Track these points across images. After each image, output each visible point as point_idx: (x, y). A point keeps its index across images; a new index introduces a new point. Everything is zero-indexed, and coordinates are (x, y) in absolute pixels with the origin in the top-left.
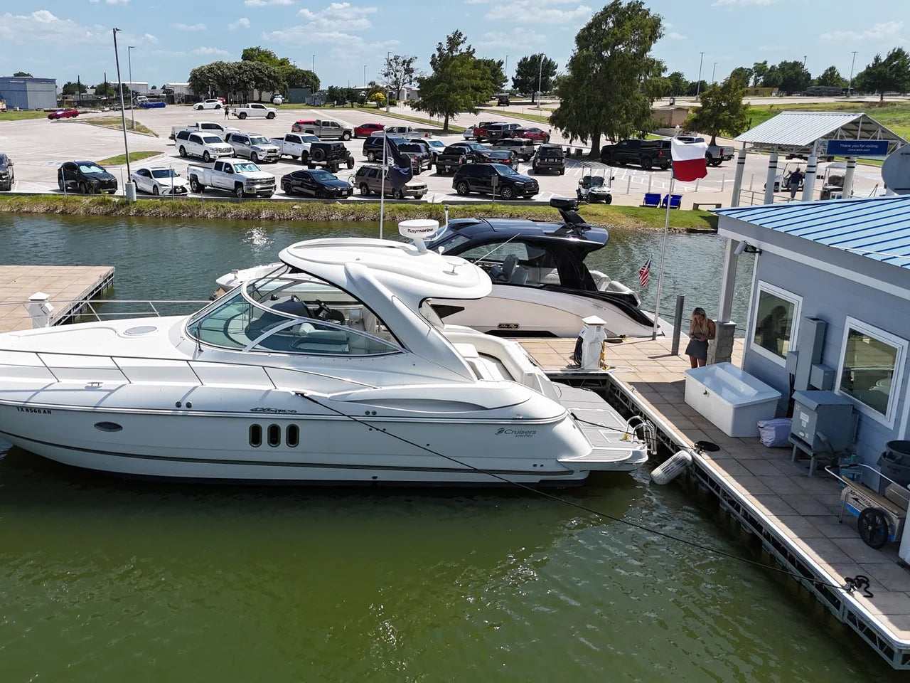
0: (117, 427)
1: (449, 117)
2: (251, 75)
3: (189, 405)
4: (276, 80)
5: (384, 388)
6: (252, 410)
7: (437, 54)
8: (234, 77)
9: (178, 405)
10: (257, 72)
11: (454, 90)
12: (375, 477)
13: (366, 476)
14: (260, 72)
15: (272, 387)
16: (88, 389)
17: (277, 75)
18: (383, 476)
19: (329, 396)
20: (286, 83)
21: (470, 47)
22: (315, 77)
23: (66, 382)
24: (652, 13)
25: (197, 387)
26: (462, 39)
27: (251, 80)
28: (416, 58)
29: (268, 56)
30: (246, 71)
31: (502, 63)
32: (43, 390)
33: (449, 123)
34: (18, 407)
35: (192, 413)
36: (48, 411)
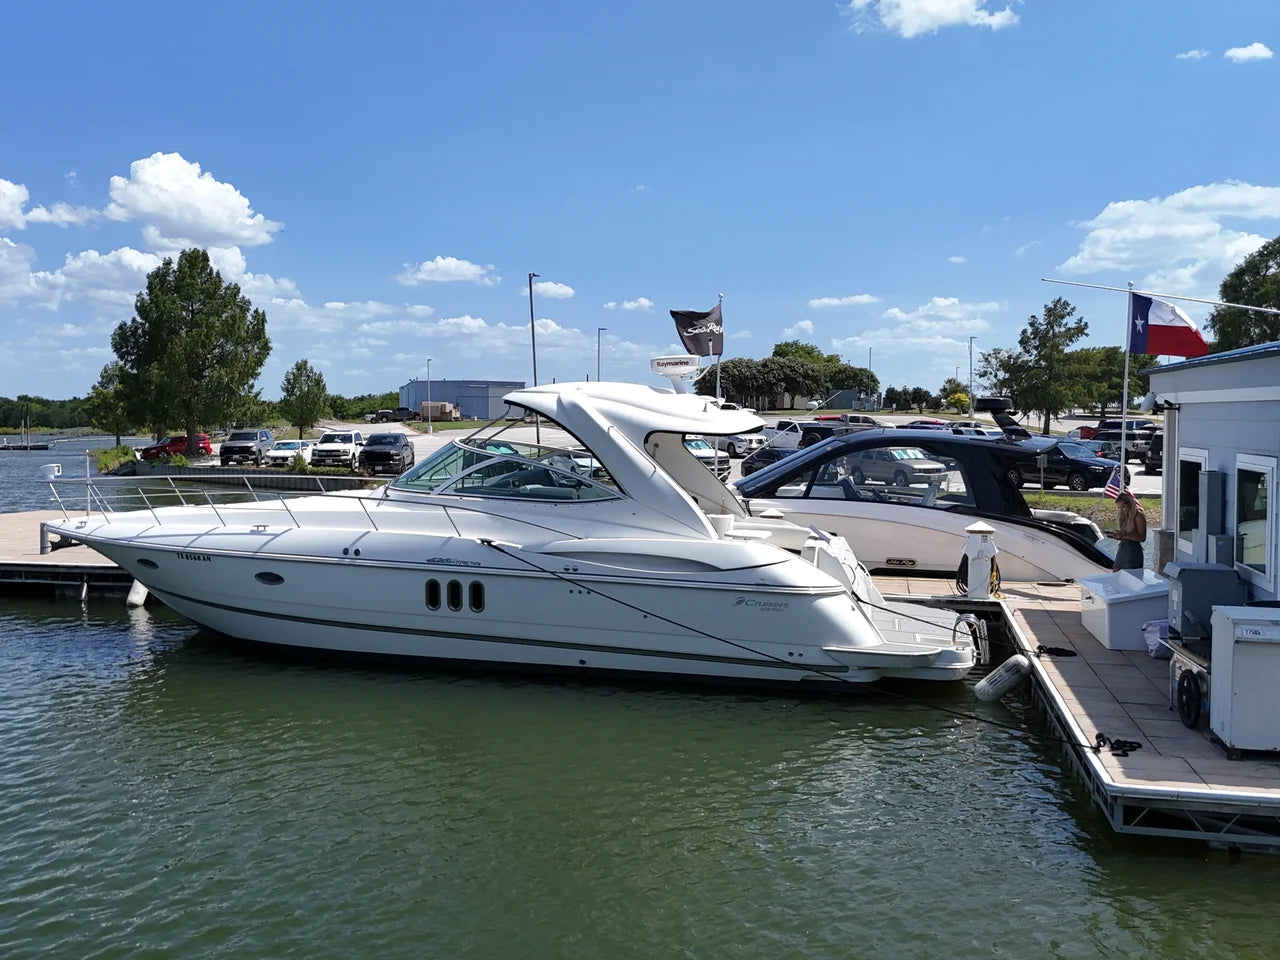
0: (279, 579)
2: (779, 375)
3: (357, 552)
4: (815, 380)
5: (592, 540)
6: (429, 561)
7: (1030, 330)
8: (755, 377)
9: (346, 551)
10: (788, 371)
14: (792, 371)
15: (457, 536)
16: (252, 533)
17: (817, 373)
20: (829, 385)
21: (1081, 320)
22: (872, 376)
25: (369, 532)
26: (1069, 309)
27: (779, 380)
29: (809, 352)
30: (773, 369)
32: (206, 534)
34: (178, 553)
35: (358, 562)
36: (207, 557)
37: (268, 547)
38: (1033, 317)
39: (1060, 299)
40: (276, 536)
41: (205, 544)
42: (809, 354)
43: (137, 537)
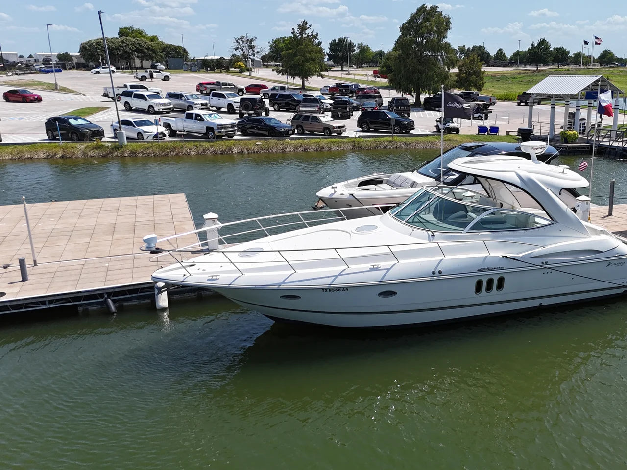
0: (393, 293)
1: (305, 79)
2: (133, 48)
3: (440, 272)
4: (154, 51)
5: (549, 247)
6: (478, 270)
8: (118, 49)
9: (434, 273)
10: (137, 46)
11: (307, 61)
12: (541, 303)
13: (535, 303)
14: (139, 46)
15: (488, 254)
16: (372, 269)
17: (154, 48)
18: (546, 302)
19: (521, 255)
20: (162, 54)
21: (313, 31)
22: (184, 50)
23: (354, 268)
24: (444, 14)
25: (442, 260)
26: (308, 26)
27: (133, 51)
28: (256, 38)
29: (140, 33)
30: (128, 45)
31: (321, 43)
32: (340, 274)
33: (305, 84)
34: (323, 289)
35: (442, 277)
36: (346, 289)
37: (386, 278)
38: (293, 29)
39: (304, 21)
40: (389, 270)
41: (341, 281)
42: (141, 34)
43: (283, 282)
